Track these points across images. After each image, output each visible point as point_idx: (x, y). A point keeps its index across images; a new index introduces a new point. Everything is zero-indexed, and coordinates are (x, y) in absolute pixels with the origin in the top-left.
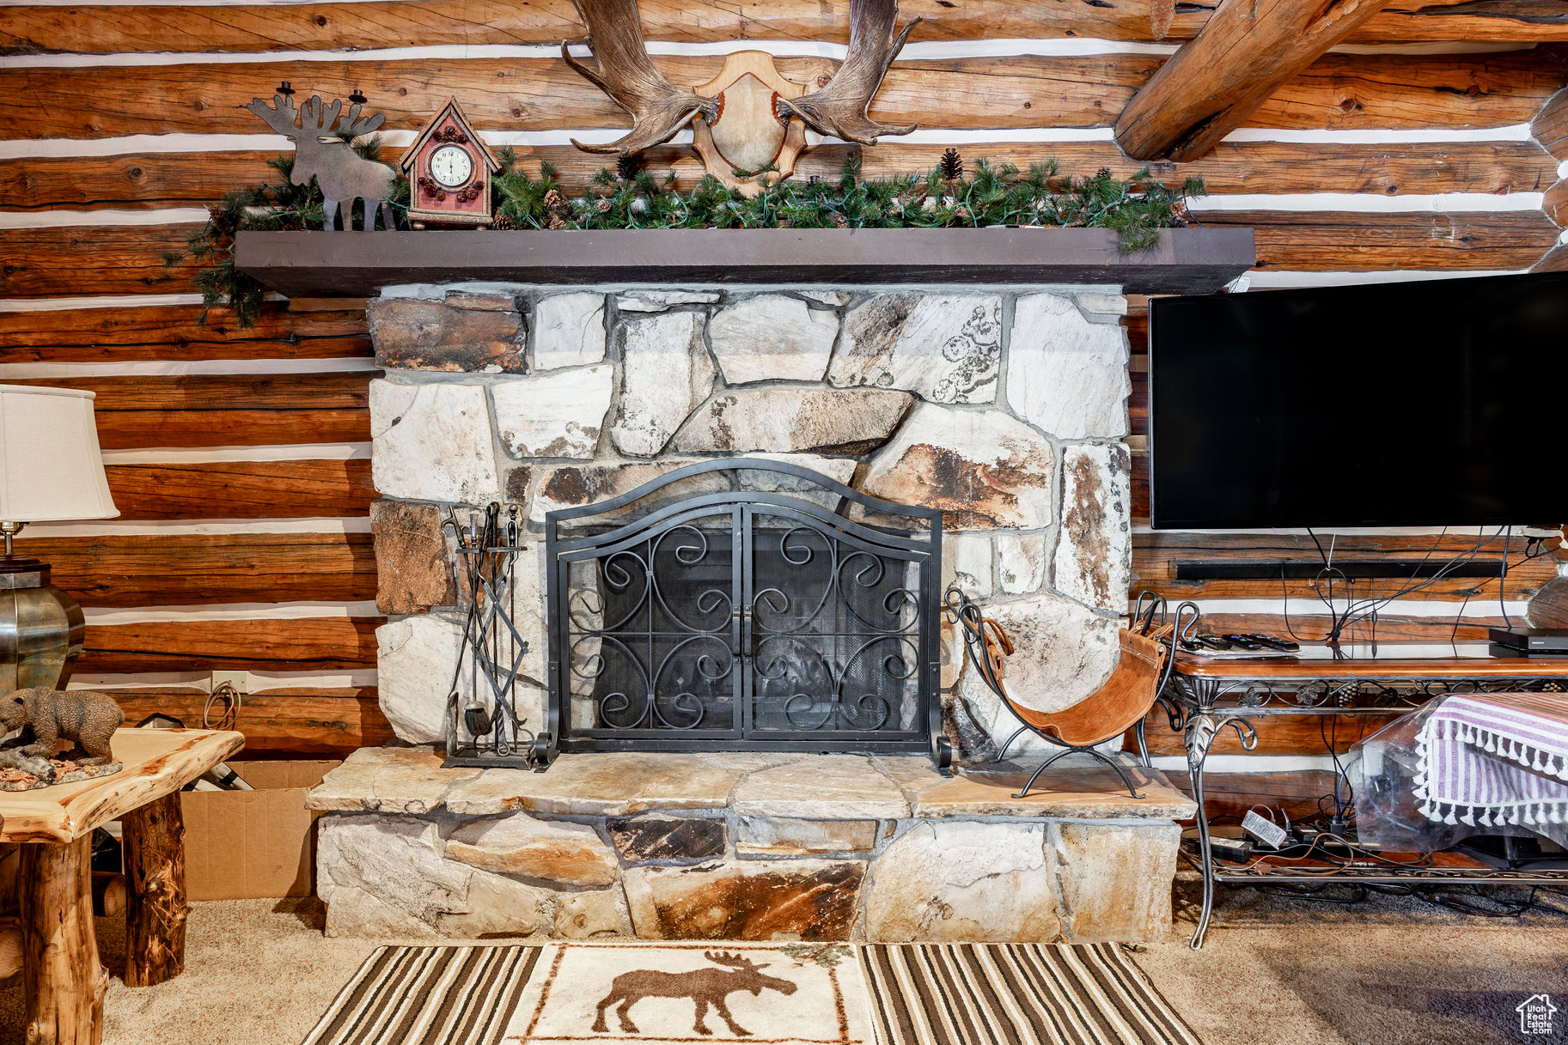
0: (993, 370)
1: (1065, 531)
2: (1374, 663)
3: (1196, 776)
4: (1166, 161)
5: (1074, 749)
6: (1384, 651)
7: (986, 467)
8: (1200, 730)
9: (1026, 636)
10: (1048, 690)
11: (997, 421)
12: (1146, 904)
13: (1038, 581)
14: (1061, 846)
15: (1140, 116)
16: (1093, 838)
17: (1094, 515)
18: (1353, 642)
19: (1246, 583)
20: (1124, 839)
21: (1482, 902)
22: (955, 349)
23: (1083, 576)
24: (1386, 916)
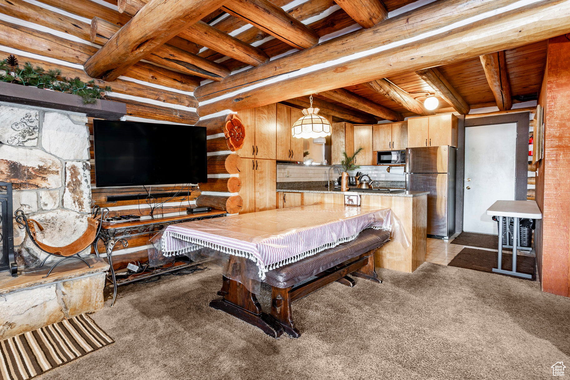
0: (36, 135)
1: (67, 189)
2: (163, 219)
3: (109, 257)
4: (101, 80)
5: (67, 257)
6: (165, 215)
7: (33, 168)
8: (110, 244)
9: (53, 223)
10: (62, 239)
11: (38, 153)
12: (95, 299)
13: (57, 205)
14: (63, 289)
15: (90, 64)
16: (75, 284)
17: (78, 183)
18: (157, 214)
19: (129, 201)
20: (87, 281)
21: (187, 272)
22: (17, 127)
23: (74, 202)
24: (165, 281)
